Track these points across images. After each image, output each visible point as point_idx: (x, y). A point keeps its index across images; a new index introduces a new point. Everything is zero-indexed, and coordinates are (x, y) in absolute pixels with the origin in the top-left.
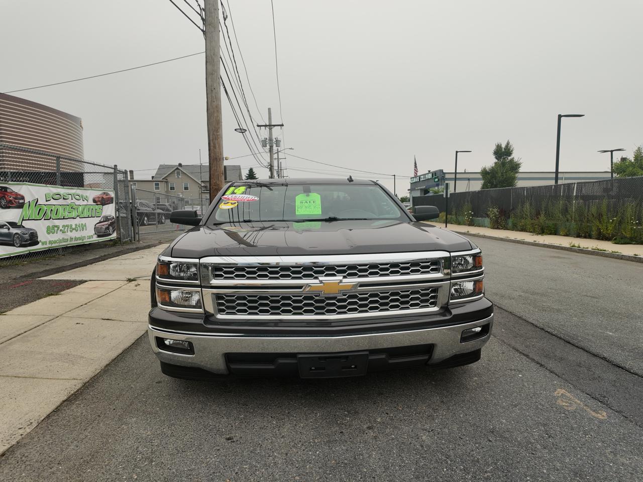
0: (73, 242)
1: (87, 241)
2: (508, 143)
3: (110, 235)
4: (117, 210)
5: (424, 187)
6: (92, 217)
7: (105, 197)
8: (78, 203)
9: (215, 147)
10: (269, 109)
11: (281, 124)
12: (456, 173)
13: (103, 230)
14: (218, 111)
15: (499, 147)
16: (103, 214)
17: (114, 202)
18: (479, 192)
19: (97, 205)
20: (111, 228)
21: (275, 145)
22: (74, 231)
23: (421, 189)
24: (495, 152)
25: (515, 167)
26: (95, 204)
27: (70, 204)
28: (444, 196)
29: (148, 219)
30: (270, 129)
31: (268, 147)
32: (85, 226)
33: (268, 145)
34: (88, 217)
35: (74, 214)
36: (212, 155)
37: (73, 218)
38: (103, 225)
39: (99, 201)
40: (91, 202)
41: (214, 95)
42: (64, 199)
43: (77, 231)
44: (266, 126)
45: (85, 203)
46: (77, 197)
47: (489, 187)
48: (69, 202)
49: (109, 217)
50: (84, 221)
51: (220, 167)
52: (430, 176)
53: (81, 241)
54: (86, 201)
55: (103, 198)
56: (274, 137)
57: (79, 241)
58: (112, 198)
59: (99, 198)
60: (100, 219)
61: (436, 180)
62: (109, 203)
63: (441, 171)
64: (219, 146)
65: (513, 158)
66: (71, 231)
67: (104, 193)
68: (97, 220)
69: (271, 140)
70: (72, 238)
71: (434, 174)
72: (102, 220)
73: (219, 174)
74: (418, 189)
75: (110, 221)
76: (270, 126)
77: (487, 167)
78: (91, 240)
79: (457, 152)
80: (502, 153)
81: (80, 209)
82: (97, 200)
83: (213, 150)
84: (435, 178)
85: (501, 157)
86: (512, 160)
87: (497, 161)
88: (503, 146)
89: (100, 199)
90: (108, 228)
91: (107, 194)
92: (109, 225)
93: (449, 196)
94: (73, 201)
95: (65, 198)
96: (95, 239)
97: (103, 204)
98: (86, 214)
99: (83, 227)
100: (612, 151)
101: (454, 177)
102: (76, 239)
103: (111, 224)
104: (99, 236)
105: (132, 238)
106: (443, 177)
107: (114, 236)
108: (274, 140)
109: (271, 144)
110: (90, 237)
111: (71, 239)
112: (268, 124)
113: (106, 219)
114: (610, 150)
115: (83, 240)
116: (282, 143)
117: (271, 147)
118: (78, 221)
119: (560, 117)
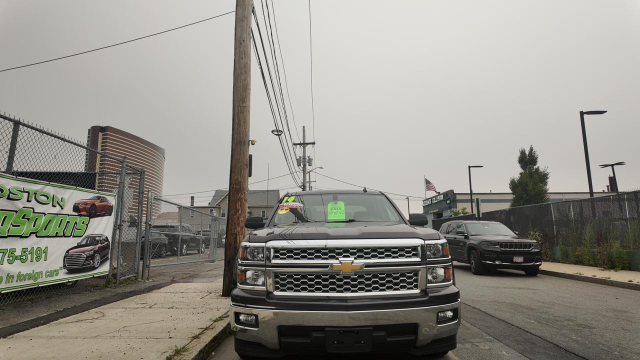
0: (14, 284)
1: (45, 281)
2: (531, 149)
3: (94, 268)
4: (117, 227)
5: (437, 210)
6: (64, 236)
7: (97, 203)
8: (39, 208)
9: (239, 125)
10: (304, 127)
11: (313, 142)
12: (471, 194)
13: (82, 260)
14: (246, 72)
15: (523, 153)
16: (89, 232)
17: (113, 214)
18: (509, 210)
19: (80, 215)
20: (98, 257)
21: (307, 164)
22: (17, 262)
23: (434, 213)
24: (520, 160)
25: (543, 178)
26: (76, 214)
27: (21, 210)
28: (477, 216)
29: (187, 247)
30: (304, 147)
31: (302, 166)
32: (45, 252)
33: (302, 164)
34: (56, 236)
35: (26, 228)
36: (236, 135)
37: (21, 237)
38: (84, 252)
39: (84, 209)
40: (69, 209)
41: (242, 50)
42: (9, 198)
43: (23, 261)
44: (300, 144)
45: (57, 210)
46: (44, 199)
47: (522, 203)
48: (19, 205)
49: (97, 238)
50: (44, 243)
51: (244, 154)
52: (441, 197)
53: (32, 282)
54: (58, 207)
55: (94, 204)
56: (307, 155)
57: (27, 282)
58: (112, 207)
59: (86, 204)
60: (79, 240)
61: (448, 202)
62: (104, 215)
63: (452, 191)
64: (244, 123)
65: (538, 168)
66: (10, 262)
67: (99, 198)
68: (73, 242)
69: (304, 158)
70: (13, 277)
71: (445, 195)
72: (84, 243)
73: (241, 166)
74: (431, 213)
75: (100, 245)
76: (304, 144)
77: (515, 177)
78: (55, 278)
79: (470, 167)
80: (528, 160)
81: (43, 220)
82: (81, 207)
83: (237, 128)
84: (447, 200)
85: (526, 167)
86: (538, 169)
87: (523, 171)
88: (527, 152)
89: (88, 206)
90: (92, 257)
91: (103, 200)
92: (95, 252)
94: (29, 205)
95: (12, 196)
96: (63, 276)
97: (91, 216)
98: (52, 230)
99: (40, 254)
100: (612, 166)
101: (470, 199)
102: (21, 277)
103: (102, 249)
104: (71, 272)
105: (137, 273)
106: (455, 198)
107: (105, 269)
108: (307, 159)
109: (304, 162)
110: (51, 274)
111: (10, 277)
112: (302, 142)
113: (93, 240)
114: (610, 164)
115: (35, 280)
116: (313, 162)
117: (305, 165)
118: (32, 242)
119: (582, 114)
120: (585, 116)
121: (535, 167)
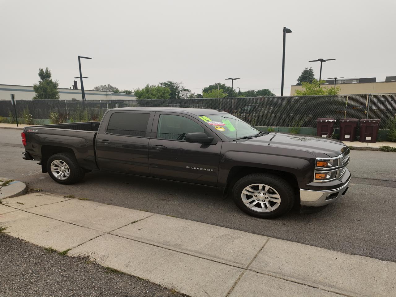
2: (47, 70)
15: (41, 70)
24: (39, 74)
25: (55, 85)
28: (12, 104)
80: (45, 75)
85: (44, 78)
86: (51, 81)
87: (42, 80)
88: (44, 71)
93: (15, 104)
119: (79, 57)
120: (81, 58)
121: (50, 79)
